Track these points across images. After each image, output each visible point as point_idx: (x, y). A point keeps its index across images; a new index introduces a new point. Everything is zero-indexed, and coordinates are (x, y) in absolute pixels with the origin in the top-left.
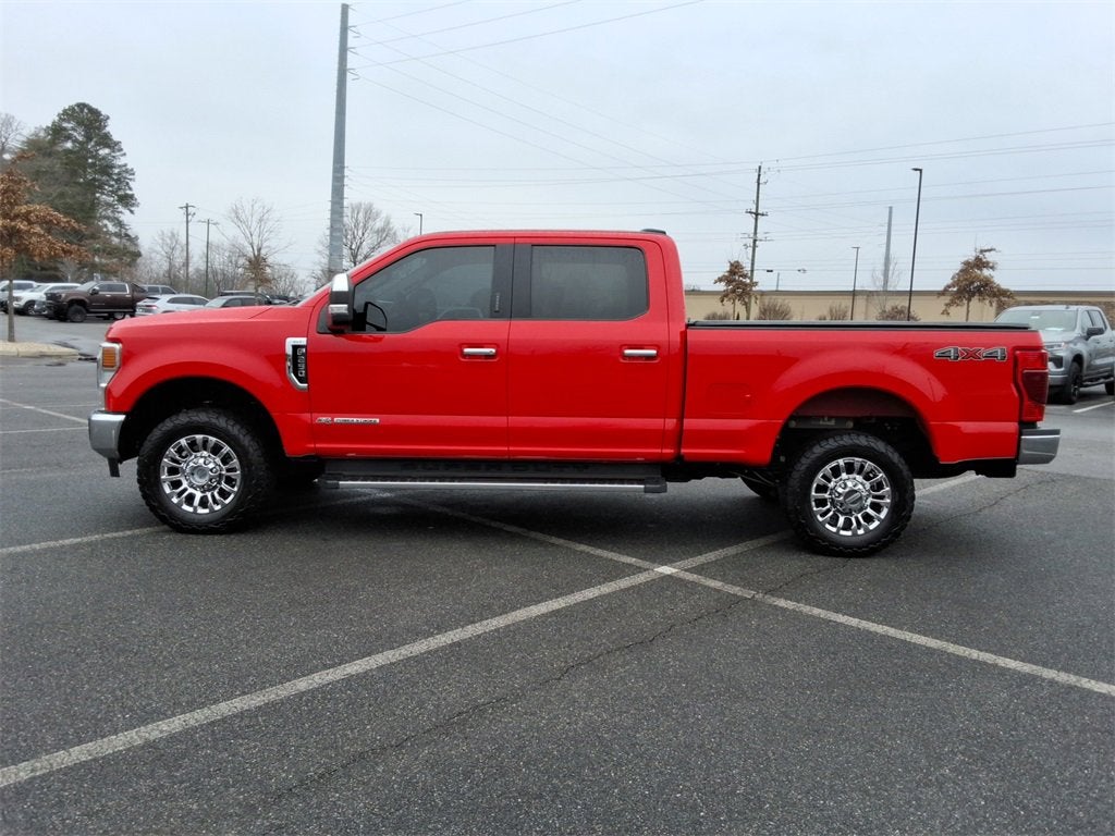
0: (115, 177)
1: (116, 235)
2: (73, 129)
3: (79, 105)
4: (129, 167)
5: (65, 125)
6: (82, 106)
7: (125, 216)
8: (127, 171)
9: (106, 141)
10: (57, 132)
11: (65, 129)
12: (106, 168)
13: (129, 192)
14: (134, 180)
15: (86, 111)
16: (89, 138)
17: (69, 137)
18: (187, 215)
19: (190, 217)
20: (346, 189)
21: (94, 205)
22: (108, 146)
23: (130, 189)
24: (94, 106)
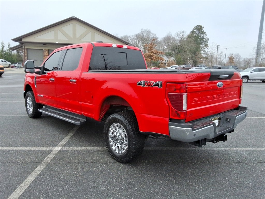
0: (205, 41)
1: (204, 54)
2: (196, 31)
3: (197, 25)
4: (208, 38)
5: (195, 30)
6: (198, 25)
7: (206, 49)
8: (207, 39)
9: (203, 33)
10: (193, 32)
11: (194, 31)
12: (202, 39)
13: (207, 44)
14: (208, 41)
15: (199, 26)
16: (199, 33)
17: (195, 33)
18: (218, 47)
19: (218, 48)
20: (262, 36)
21: (199, 47)
22: (203, 34)
23: (208, 43)
24: (201, 25)
